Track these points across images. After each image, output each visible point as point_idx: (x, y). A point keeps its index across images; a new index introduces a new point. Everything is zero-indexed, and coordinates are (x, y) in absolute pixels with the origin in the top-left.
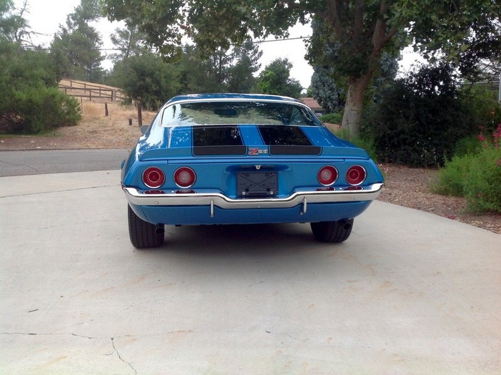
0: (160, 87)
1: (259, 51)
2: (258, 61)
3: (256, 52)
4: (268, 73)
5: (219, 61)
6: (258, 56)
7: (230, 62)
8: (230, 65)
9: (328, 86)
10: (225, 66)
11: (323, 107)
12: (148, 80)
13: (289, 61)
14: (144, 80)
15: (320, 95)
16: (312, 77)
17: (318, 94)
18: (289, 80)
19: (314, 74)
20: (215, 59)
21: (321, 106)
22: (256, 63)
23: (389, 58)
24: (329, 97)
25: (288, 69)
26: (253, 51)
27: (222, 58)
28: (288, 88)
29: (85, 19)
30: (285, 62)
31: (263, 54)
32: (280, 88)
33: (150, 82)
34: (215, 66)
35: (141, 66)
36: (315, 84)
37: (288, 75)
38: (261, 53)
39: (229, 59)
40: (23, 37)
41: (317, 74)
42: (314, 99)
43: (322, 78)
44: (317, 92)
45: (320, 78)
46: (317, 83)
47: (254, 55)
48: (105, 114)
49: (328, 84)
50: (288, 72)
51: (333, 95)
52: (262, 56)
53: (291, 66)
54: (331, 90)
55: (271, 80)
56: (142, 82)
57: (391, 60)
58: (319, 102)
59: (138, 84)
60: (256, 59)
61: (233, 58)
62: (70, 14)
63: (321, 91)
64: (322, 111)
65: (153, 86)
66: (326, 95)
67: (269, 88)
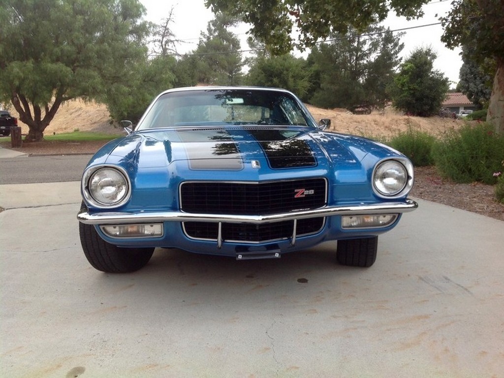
1: (400, 43)
2: (398, 55)
3: (396, 45)
4: (406, 66)
5: (355, 58)
6: (399, 49)
8: (367, 61)
9: (481, 78)
11: (474, 103)
13: (432, 52)
14: (271, 81)
15: (470, 89)
16: (462, 70)
17: (468, 88)
18: (432, 72)
19: (463, 66)
20: (351, 55)
21: (471, 101)
22: (397, 57)
24: (482, 91)
27: (359, 54)
28: (430, 82)
29: (224, 25)
30: (428, 53)
32: (421, 82)
33: (277, 83)
34: (351, 63)
35: (270, 67)
36: (465, 77)
38: (402, 46)
40: (168, 45)
41: (467, 66)
42: (464, 93)
43: (473, 69)
44: (467, 85)
45: (471, 70)
46: (466, 75)
47: (394, 48)
49: (481, 76)
50: (431, 64)
51: (486, 88)
53: (434, 57)
54: (483, 83)
55: (410, 73)
58: (469, 97)
60: (396, 53)
61: (370, 53)
62: (211, 21)
63: (471, 84)
64: (472, 107)
66: (477, 89)
67: (408, 83)
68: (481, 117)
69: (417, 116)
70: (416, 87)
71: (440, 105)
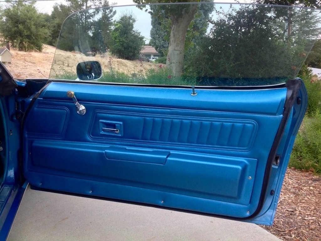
0: (31, 33)
1: (114, 10)
2: (113, 18)
3: (111, 11)
4: (117, 25)
5: (84, 17)
6: (113, 14)
7: (93, 18)
8: (93, 20)
9: (162, 37)
10: (89, 20)
11: (159, 53)
12: (21, 26)
13: (133, 17)
14: (17, 27)
16: (151, 32)
17: (155, 43)
18: (134, 31)
19: (152, 29)
20: (82, 15)
21: (157, 51)
22: (112, 19)
23: (202, 19)
24: (163, 45)
25: (132, 23)
26: (109, 10)
27: (87, 15)
28: (132, 37)
30: (130, 18)
31: (117, 13)
32: (127, 37)
33: (23, 28)
34: (82, 21)
35: (15, 16)
36: (153, 36)
37: (132, 27)
38: (115, 13)
39: (92, 16)
41: (154, 29)
42: (153, 46)
43: (158, 32)
44: (154, 42)
45: (156, 32)
46: (154, 35)
47: (110, 13)
49: (162, 36)
50: (132, 25)
51: (165, 44)
52: (116, 14)
53: (134, 21)
54: (164, 40)
55: (120, 30)
56: (16, 28)
57: (203, 21)
58: (156, 49)
59: (13, 30)
60: (112, 16)
61: (94, 15)
63: (157, 41)
64: (158, 55)
65: (25, 31)
66: (160, 44)
67: (119, 37)
68: (163, 62)
69: (125, 59)
70: (124, 40)
71: (138, 53)
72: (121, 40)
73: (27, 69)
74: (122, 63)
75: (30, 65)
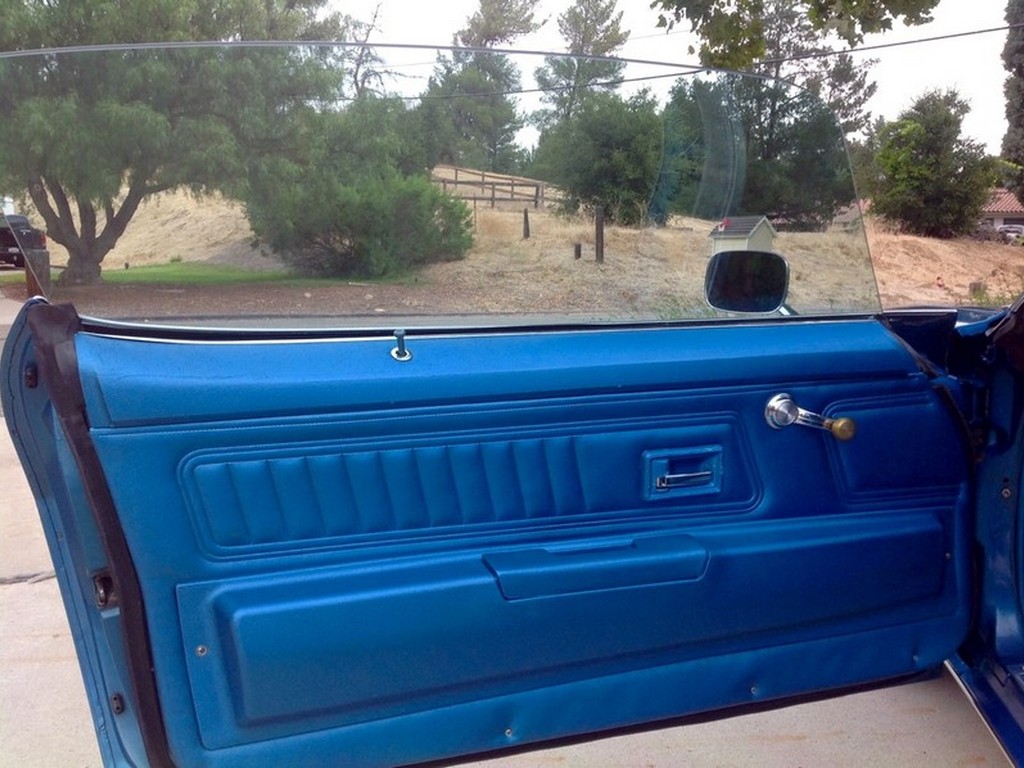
0: (645, 172)
1: (868, 82)
4: (903, 126)
5: (769, 110)
6: (865, 94)
7: (797, 113)
10: (786, 120)
12: (618, 156)
13: (959, 98)
14: (608, 157)
18: (960, 142)
19: (1009, 131)
25: (957, 116)
29: (488, 40)
30: (951, 99)
35: (605, 124)
37: (957, 130)
38: (872, 88)
39: (794, 106)
40: (369, 82)
47: (855, 92)
48: (522, 235)
50: (958, 123)
52: (875, 94)
53: (964, 108)
56: (604, 162)
59: (596, 166)
62: (459, 33)
65: (629, 168)
67: (906, 163)
69: (925, 236)
70: (926, 172)
72: (916, 175)
73: (647, 276)
74: (919, 249)
75: (654, 267)
